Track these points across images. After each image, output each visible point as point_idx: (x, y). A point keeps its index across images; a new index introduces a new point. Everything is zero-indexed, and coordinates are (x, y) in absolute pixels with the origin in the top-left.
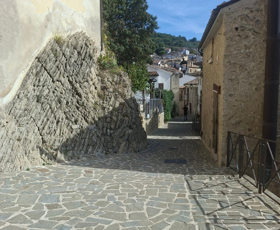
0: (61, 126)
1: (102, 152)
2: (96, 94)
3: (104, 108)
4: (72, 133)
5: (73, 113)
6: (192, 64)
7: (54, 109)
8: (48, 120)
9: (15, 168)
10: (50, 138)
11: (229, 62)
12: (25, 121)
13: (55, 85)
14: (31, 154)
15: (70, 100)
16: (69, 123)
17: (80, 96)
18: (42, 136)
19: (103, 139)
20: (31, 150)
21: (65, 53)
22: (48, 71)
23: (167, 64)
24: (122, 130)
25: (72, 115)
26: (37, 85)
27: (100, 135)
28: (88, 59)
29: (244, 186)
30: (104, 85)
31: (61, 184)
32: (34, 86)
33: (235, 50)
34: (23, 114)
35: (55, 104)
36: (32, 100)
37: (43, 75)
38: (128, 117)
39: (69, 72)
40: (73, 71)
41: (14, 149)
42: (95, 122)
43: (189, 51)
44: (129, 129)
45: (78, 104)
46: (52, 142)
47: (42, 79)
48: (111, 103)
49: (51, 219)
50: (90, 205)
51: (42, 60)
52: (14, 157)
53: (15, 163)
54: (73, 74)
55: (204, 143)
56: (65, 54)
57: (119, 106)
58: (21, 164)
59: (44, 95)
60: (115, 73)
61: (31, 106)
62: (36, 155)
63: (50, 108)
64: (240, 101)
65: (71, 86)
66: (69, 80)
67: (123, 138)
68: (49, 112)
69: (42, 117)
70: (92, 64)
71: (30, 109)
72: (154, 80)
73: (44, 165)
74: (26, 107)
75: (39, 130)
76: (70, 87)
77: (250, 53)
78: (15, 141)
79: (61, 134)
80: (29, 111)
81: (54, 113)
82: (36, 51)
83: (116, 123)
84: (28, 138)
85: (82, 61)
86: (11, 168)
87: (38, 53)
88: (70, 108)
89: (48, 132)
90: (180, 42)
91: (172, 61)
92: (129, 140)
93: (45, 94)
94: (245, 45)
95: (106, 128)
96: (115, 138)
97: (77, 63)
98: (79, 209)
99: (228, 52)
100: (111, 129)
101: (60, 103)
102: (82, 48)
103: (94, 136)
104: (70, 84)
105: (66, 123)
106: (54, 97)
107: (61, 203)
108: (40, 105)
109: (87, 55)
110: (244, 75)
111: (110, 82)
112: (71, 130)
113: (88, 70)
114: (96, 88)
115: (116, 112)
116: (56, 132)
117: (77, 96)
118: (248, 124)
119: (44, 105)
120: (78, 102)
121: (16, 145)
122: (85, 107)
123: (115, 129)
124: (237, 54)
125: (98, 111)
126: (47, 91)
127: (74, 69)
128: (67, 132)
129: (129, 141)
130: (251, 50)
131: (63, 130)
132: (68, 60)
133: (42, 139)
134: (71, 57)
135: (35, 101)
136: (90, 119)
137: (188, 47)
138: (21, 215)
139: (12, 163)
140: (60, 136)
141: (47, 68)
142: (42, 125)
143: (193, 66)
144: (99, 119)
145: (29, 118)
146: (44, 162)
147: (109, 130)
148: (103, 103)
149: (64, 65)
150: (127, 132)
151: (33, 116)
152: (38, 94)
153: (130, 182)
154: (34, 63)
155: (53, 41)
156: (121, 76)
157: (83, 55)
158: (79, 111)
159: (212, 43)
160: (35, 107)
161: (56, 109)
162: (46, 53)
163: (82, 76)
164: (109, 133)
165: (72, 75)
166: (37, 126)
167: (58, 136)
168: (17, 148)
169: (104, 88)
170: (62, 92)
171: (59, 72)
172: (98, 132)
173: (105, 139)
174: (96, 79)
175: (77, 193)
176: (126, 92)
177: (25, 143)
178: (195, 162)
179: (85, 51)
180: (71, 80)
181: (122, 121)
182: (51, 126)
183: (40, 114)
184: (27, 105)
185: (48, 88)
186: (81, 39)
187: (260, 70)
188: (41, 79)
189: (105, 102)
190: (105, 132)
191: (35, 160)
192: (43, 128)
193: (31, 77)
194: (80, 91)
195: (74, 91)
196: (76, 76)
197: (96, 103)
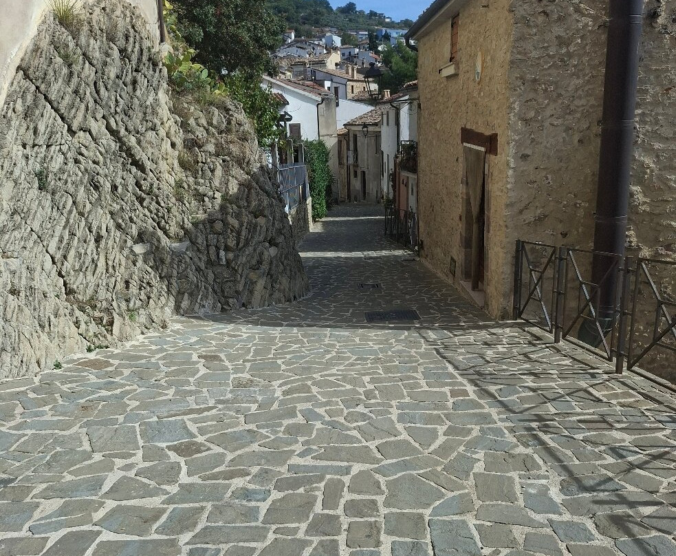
0: (106, 249)
1: (214, 307)
2: (176, 162)
3: (200, 197)
4: (135, 266)
5: (133, 215)
6: (355, 72)
7: (85, 206)
8: (72, 234)
9: (24, 366)
10: (84, 282)
11: (521, 78)
12: (17, 242)
13: (75, 140)
14: (55, 326)
15: (119, 181)
16: (126, 241)
17: (141, 168)
18: (63, 277)
19: (211, 276)
20: (52, 318)
21: (90, 54)
22: (55, 104)
23: (290, 72)
24: (255, 250)
25: (131, 219)
26: (31, 143)
27: (203, 266)
28: (148, 68)
29: (575, 359)
30: (190, 136)
31: (167, 395)
32: (24, 146)
33: (535, 48)
34: (10, 224)
35: (84, 191)
36: (25, 185)
37: (42, 116)
38: (265, 216)
39: (107, 104)
40: (116, 101)
41: (9, 317)
42: (187, 232)
43: (340, 39)
44: (271, 246)
45: (141, 189)
46: (90, 292)
47: (41, 128)
48: (216, 183)
49: (208, 479)
50: (273, 437)
51: (37, 73)
52: (17, 338)
53: (22, 352)
54: (118, 110)
55: (430, 266)
56: (91, 57)
57: (239, 189)
58: (38, 353)
59: (55, 170)
60: (211, 103)
61: (28, 203)
62: (67, 328)
63: (74, 202)
64: (544, 169)
65: (116, 142)
66: (108, 127)
67: (258, 269)
68: (73, 215)
69: (59, 229)
70: (159, 81)
71: (25, 210)
72: (287, 117)
73: (89, 350)
74: (12, 204)
75: (54, 262)
76: (114, 146)
77: (570, 55)
78: (7, 296)
79: (111, 270)
80: (23, 215)
81: (86, 216)
82: (16, 50)
83: (239, 233)
84: (36, 284)
85: (134, 73)
86: (16, 367)
87: (21, 55)
88: (123, 200)
89: (77, 268)
90: (316, 12)
91: (305, 64)
92: (272, 272)
93: (57, 167)
94: (558, 37)
95: (216, 247)
96: (240, 272)
97: (123, 79)
98: (255, 447)
99: (519, 53)
100: (227, 249)
101: (96, 188)
102: (127, 37)
103: (188, 270)
104: (112, 138)
105: (117, 240)
106: (80, 174)
107: (200, 439)
108: (49, 197)
109: (145, 58)
110: (555, 109)
111: (204, 127)
112: (131, 256)
113: (151, 99)
114: (173, 145)
115: (235, 207)
116: (96, 265)
117: (134, 169)
118: (561, 221)
119: (57, 197)
120: (138, 184)
121: (12, 307)
122: (157, 197)
123: (239, 249)
124: (539, 58)
125: (187, 205)
126: (61, 159)
127: (118, 97)
128: (123, 263)
129: (272, 277)
130: (572, 49)
131: (112, 258)
132: (100, 72)
133: (65, 284)
134: (105, 64)
135: (34, 186)
136: (173, 229)
137: (337, 28)
138: (124, 477)
139: (13, 353)
140: (108, 275)
141: (53, 97)
142: (59, 248)
143: (356, 76)
144: (195, 224)
145: (26, 235)
146: (89, 344)
147: (222, 253)
148: (197, 183)
149: (92, 85)
150: (266, 253)
151: (36, 226)
152: (38, 168)
153: (325, 372)
154: (15, 83)
155: (52, 18)
156: (227, 110)
157: (134, 57)
158: (143, 207)
159: (452, 26)
160: (37, 202)
161: (88, 206)
162: (44, 56)
163: (140, 115)
164: (224, 260)
165: (116, 112)
166: (47, 251)
167: (104, 275)
168: (15, 313)
169: (192, 144)
170: (97, 160)
171: (83, 107)
172: (196, 259)
173: (215, 275)
174: (172, 122)
175: (220, 410)
176: (248, 152)
177: (31, 299)
178: (435, 313)
179: (137, 45)
180: (114, 127)
181: (253, 228)
182: (83, 251)
183: (52, 221)
184: (15, 198)
185: (60, 150)
186: (118, 13)
187: (591, 95)
188: (39, 127)
189: (202, 181)
190: (213, 257)
191: (67, 340)
192: (65, 257)
193: (13, 123)
194: (140, 154)
195: (125, 156)
196: (126, 115)
197: (179, 185)
